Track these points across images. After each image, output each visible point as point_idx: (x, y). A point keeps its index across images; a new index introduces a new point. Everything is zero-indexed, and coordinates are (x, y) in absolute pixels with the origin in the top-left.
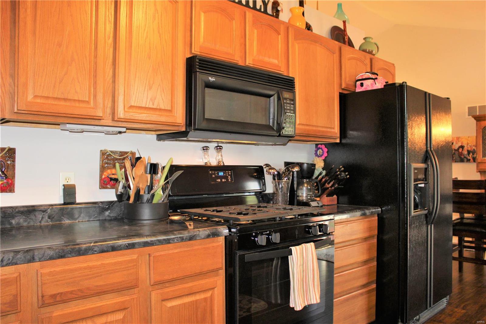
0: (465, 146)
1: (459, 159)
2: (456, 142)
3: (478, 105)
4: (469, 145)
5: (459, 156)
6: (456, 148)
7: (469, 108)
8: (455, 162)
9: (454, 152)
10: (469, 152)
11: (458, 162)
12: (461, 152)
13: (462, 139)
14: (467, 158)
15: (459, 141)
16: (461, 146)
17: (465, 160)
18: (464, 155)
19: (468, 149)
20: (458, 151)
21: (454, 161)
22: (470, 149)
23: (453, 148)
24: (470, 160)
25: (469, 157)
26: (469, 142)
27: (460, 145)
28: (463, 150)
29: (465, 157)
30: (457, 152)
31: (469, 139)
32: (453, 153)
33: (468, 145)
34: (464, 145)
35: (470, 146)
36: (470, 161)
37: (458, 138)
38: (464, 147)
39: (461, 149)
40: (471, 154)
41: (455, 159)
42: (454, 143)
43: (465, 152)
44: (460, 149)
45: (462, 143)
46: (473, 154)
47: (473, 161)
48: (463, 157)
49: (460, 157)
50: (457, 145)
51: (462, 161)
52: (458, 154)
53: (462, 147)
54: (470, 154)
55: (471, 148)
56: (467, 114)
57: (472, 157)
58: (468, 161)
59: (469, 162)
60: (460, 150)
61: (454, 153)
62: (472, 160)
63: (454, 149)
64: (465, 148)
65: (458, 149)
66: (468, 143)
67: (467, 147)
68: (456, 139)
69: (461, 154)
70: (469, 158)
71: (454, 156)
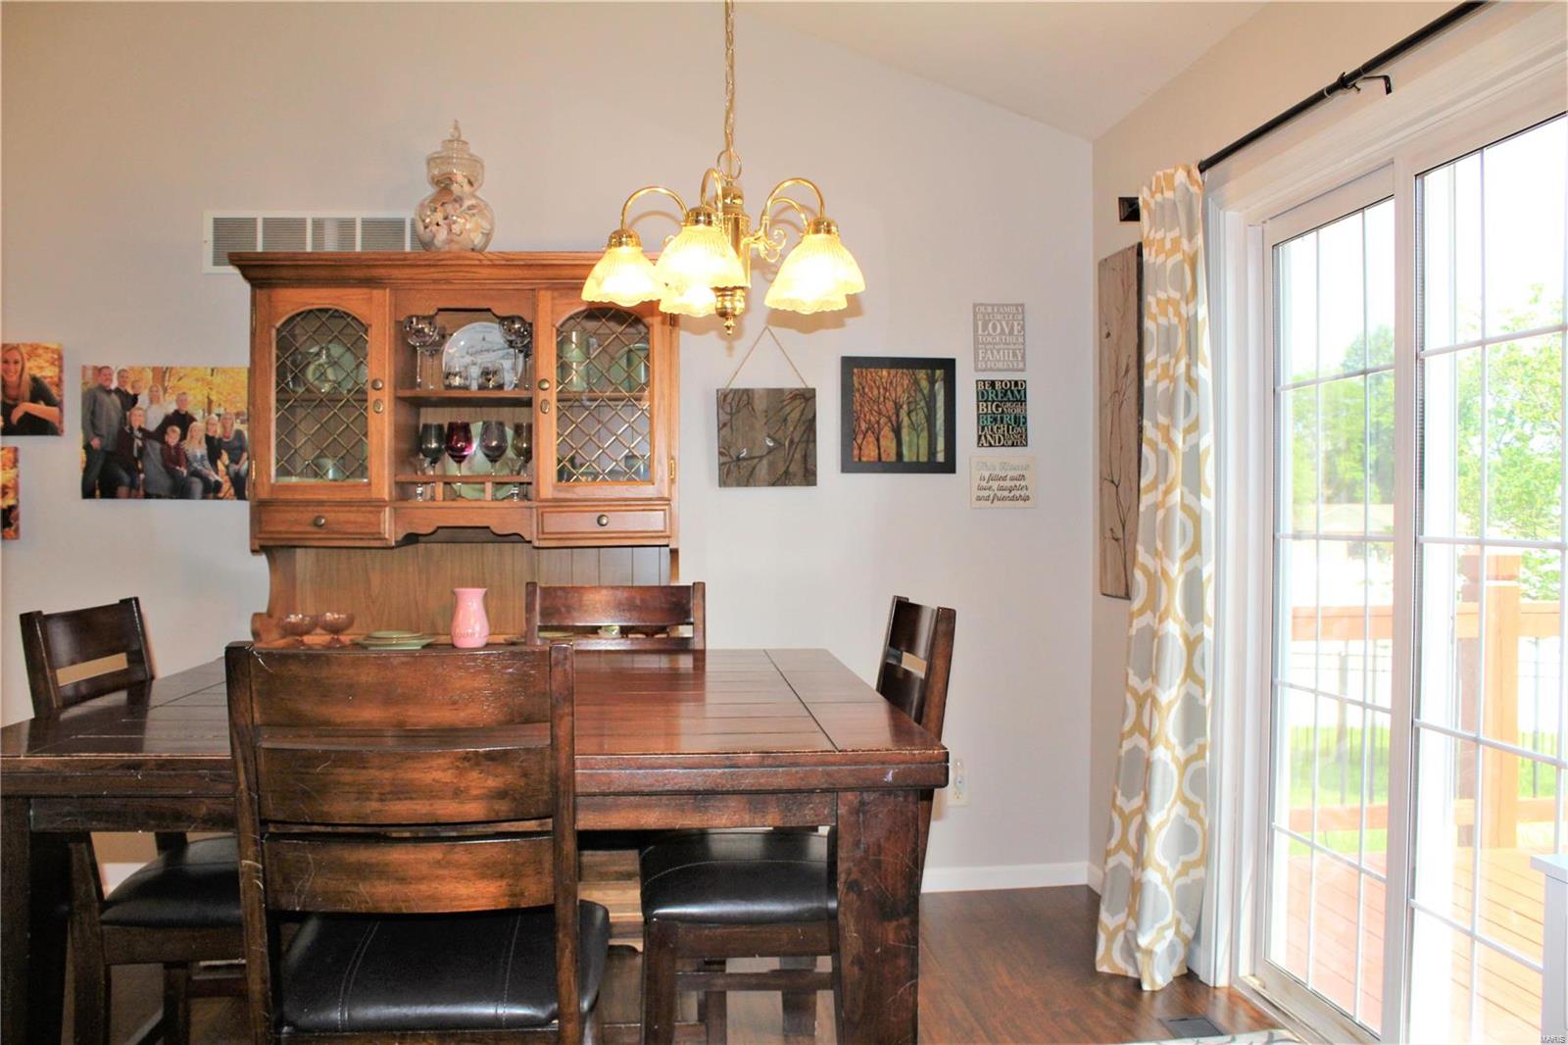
0: (198, 415)
1: (165, 482)
3: (260, 215)
4: (216, 410)
5: (165, 466)
6: (153, 424)
7: (218, 223)
8: (148, 497)
9: (138, 443)
10: (214, 447)
11: (156, 497)
12: (178, 447)
13: (180, 379)
14: (205, 480)
15: (165, 390)
16: (177, 412)
17: (198, 486)
18: (188, 463)
19: (211, 434)
20: (163, 442)
21: (142, 492)
22: (218, 432)
23: (136, 425)
24: (218, 486)
25: (217, 473)
26: (214, 397)
27: (172, 408)
28: (183, 437)
29: (196, 474)
30: (157, 445)
31: (217, 379)
32: (135, 453)
33: (209, 411)
34: (190, 409)
35: (219, 415)
36: (221, 495)
37: (161, 374)
38: (193, 419)
39: (178, 430)
40: (225, 457)
41: (144, 480)
42: (140, 398)
43: (197, 449)
44: (169, 430)
45: (181, 400)
46: (235, 460)
47: (232, 491)
48: (184, 470)
49: (172, 474)
50: (155, 407)
51: (180, 491)
52: (162, 450)
53: (181, 420)
54: (219, 456)
55: (224, 427)
56: (208, 250)
57: (228, 474)
58: (212, 490)
59: (216, 498)
60: (173, 436)
61: (141, 450)
62: (227, 486)
63: (140, 429)
64: (198, 427)
65: (162, 430)
66: (210, 402)
67: (207, 423)
68: (149, 375)
69: (174, 457)
70: (214, 477)
71: (140, 466)
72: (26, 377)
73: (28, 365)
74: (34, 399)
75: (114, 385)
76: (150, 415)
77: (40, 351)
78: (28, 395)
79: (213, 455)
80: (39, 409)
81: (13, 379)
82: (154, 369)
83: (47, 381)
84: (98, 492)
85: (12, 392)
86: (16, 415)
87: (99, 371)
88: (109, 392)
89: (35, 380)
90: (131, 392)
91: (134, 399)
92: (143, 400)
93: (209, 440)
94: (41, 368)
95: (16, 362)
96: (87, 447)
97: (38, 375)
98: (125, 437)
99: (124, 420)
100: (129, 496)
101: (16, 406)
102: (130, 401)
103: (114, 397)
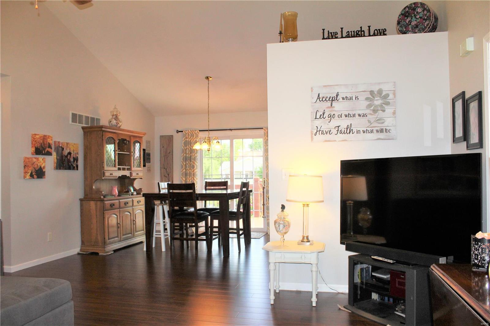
0: (72, 153)
1: (68, 166)
2: (66, 148)
5: (67, 163)
8: (65, 169)
9: (64, 158)
11: (67, 169)
12: (69, 159)
13: (70, 145)
14: (73, 165)
15: (68, 147)
17: (72, 167)
18: (71, 162)
20: (67, 158)
23: (64, 154)
26: (74, 149)
27: (69, 151)
28: (70, 157)
30: (67, 159)
33: (74, 152)
34: (71, 151)
37: (67, 144)
40: (75, 161)
41: (65, 166)
43: (72, 160)
44: (68, 155)
45: (70, 150)
46: (77, 162)
48: (70, 164)
51: (69, 168)
53: (70, 153)
55: (75, 155)
57: (76, 165)
58: (74, 168)
59: (74, 170)
61: (64, 159)
62: (76, 168)
63: (65, 155)
68: (66, 144)
69: (69, 161)
71: (64, 163)
72: (48, 143)
73: (48, 140)
74: (49, 148)
75: (61, 146)
76: (66, 152)
77: (50, 137)
78: (48, 147)
79: (74, 161)
80: (49, 150)
81: (45, 143)
82: (66, 143)
83: (51, 144)
84: (58, 168)
85: (45, 146)
86: (46, 151)
87: (59, 142)
88: (60, 147)
89: (49, 143)
90: (63, 147)
91: (64, 148)
92: (65, 149)
93: (74, 158)
94: (50, 141)
95: (46, 139)
96: (57, 158)
97: (50, 142)
98: (62, 156)
99: (62, 153)
100: (63, 169)
101: (45, 149)
102: (63, 149)
103: (61, 148)
